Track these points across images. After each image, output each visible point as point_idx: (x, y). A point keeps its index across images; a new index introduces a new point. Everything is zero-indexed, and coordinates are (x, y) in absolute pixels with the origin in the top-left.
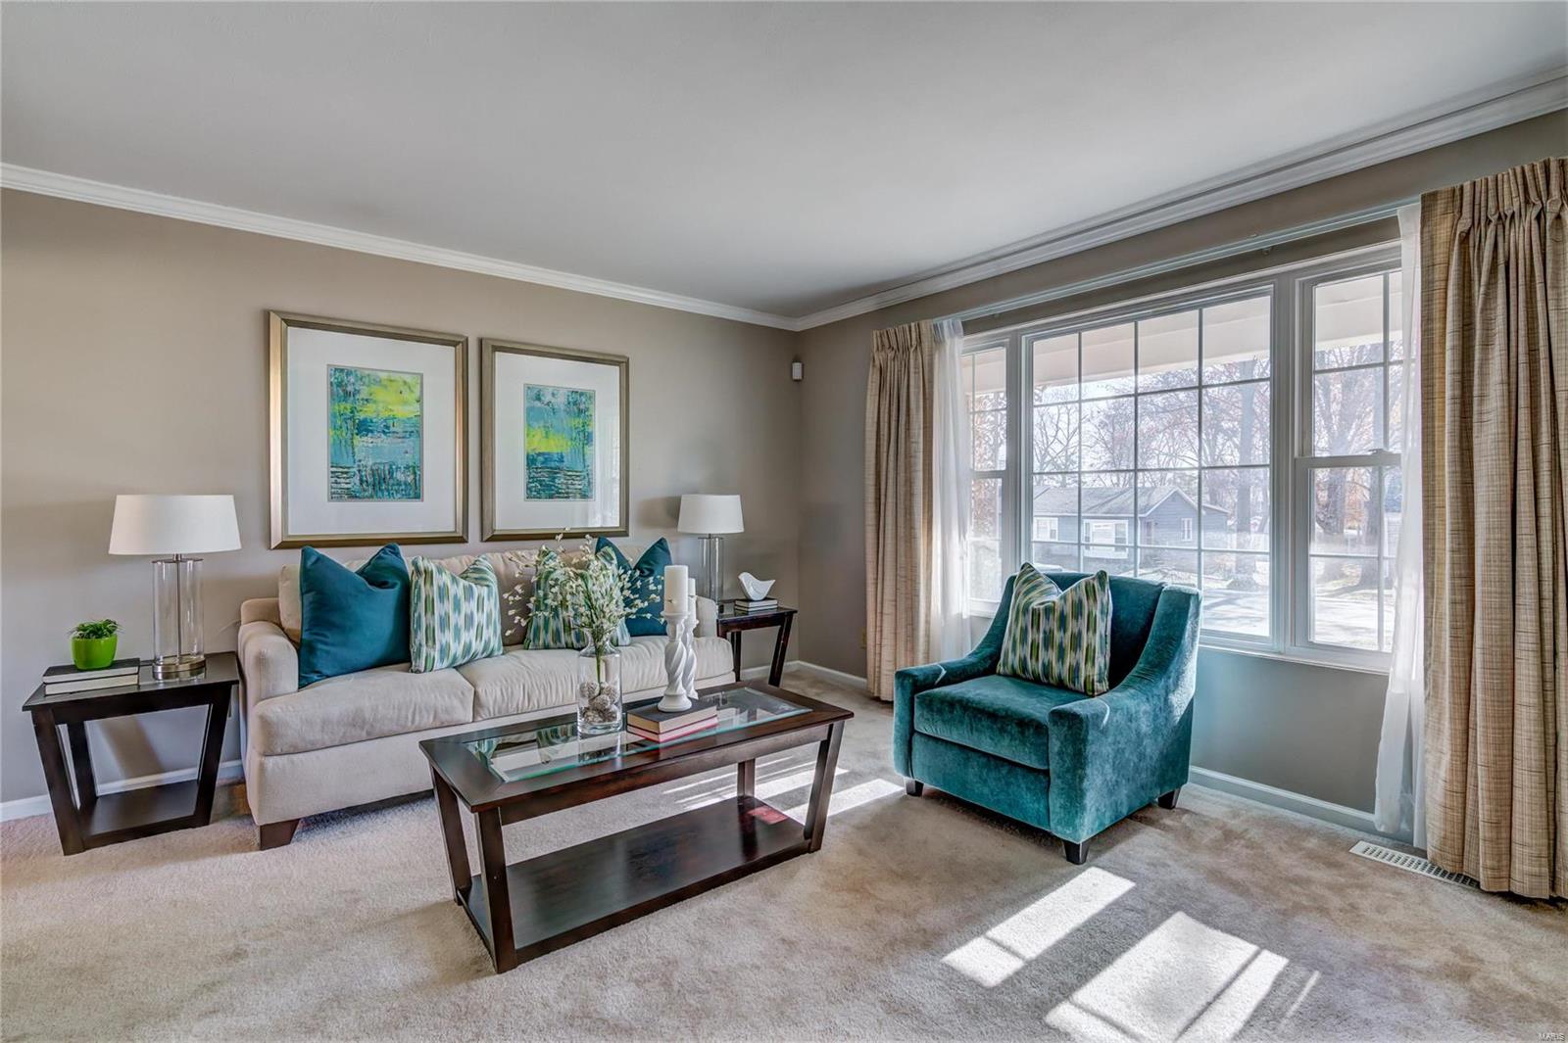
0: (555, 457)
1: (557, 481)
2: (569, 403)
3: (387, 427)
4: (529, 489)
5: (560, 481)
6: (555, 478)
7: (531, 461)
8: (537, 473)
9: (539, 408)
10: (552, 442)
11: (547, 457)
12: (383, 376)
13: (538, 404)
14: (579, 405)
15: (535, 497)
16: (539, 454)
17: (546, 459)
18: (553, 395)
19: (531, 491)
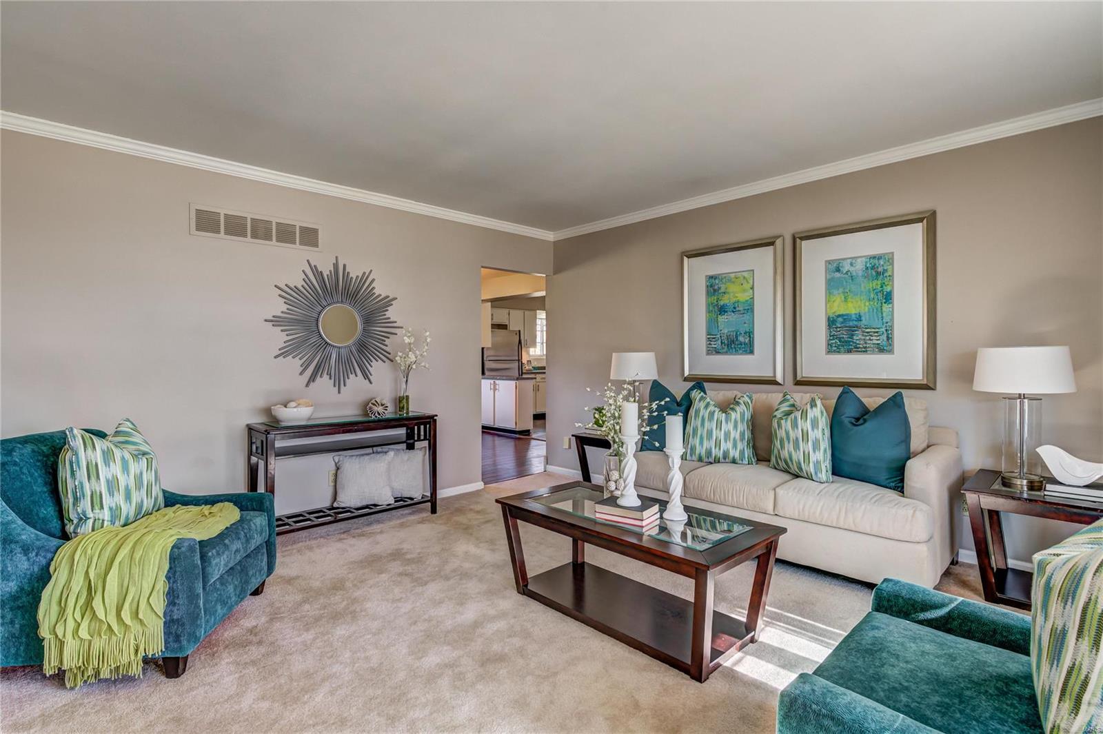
0: (854, 317)
1: (855, 337)
2: (867, 268)
3: (735, 308)
4: (830, 345)
5: (858, 336)
6: (853, 335)
7: (831, 322)
8: (837, 332)
9: (840, 277)
10: (850, 305)
11: (845, 318)
12: (733, 275)
13: (837, 275)
14: (879, 269)
15: (834, 351)
16: (839, 316)
17: (845, 319)
18: (852, 264)
19: (831, 347)
